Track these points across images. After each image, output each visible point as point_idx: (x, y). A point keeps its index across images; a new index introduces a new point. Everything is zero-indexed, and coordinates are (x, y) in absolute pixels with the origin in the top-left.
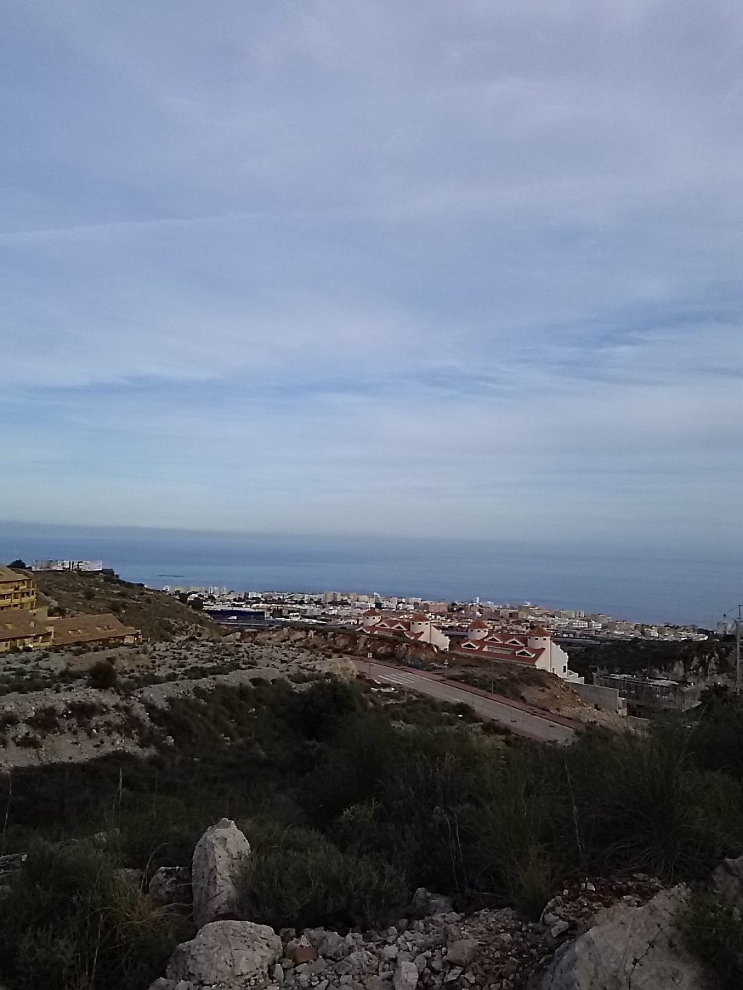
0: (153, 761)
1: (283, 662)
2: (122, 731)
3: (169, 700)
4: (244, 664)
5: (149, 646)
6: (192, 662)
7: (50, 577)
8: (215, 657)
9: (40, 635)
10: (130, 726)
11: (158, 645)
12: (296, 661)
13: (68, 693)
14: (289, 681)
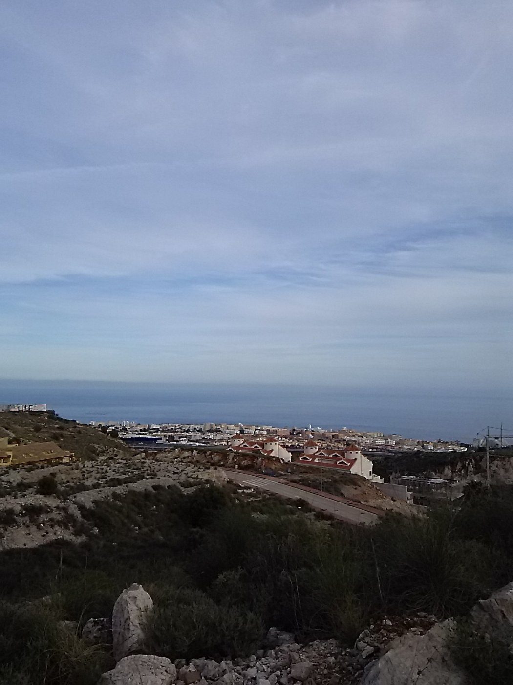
0: (84, 545)
1: (175, 473)
3: (94, 502)
4: (148, 475)
5: (80, 464)
6: (111, 475)
7: (10, 416)
8: (127, 471)
9: (3, 458)
10: (67, 521)
11: (87, 463)
12: (184, 472)
13: (22, 499)
14: (180, 487)
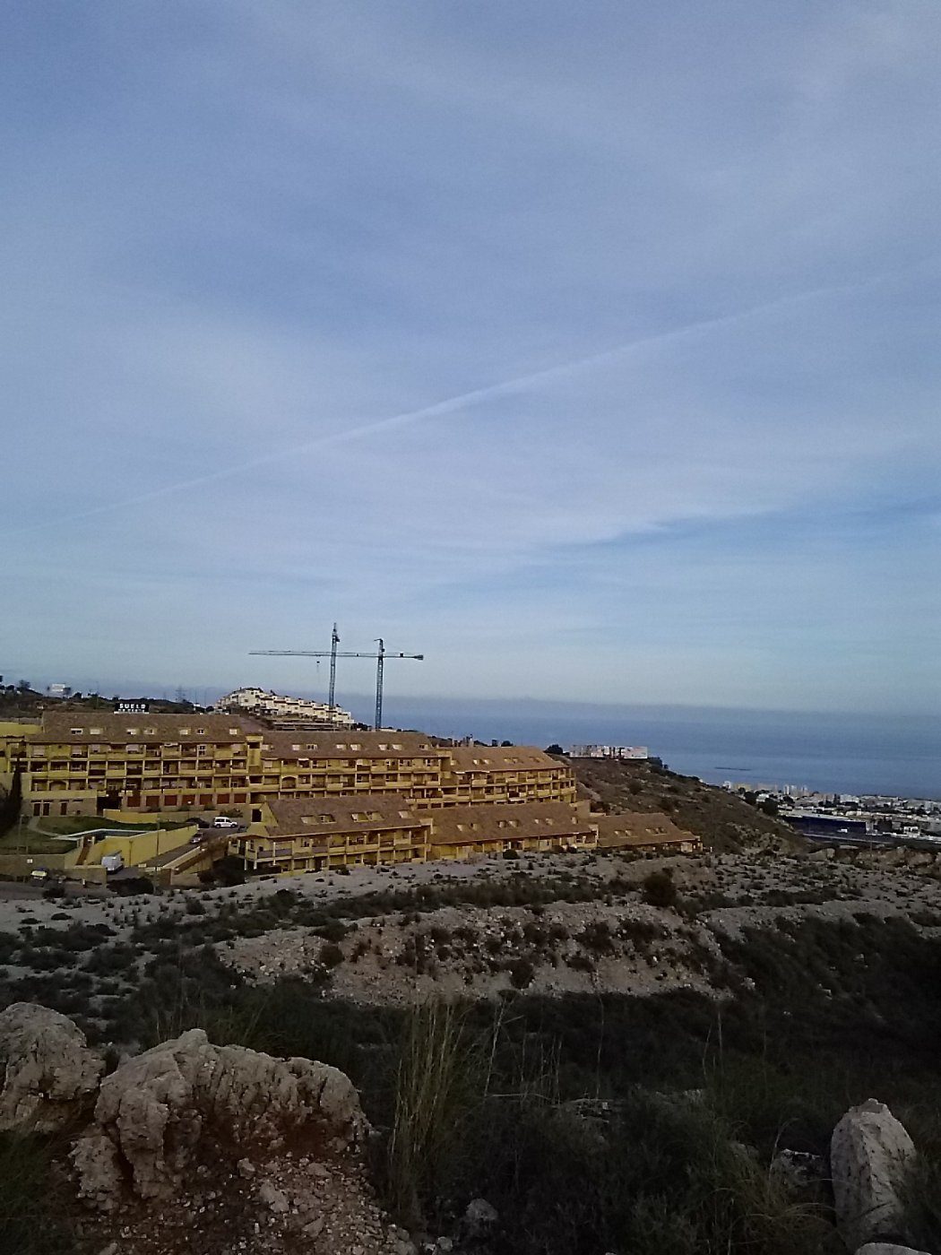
0: (730, 1008)
1: (900, 894)
2: (689, 963)
3: (744, 930)
4: (843, 892)
5: (712, 857)
6: (770, 882)
7: (591, 765)
8: (802, 880)
9: (584, 834)
10: (697, 959)
11: (724, 857)
12: (920, 894)
13: (621, 908)
14: (912, 923)
